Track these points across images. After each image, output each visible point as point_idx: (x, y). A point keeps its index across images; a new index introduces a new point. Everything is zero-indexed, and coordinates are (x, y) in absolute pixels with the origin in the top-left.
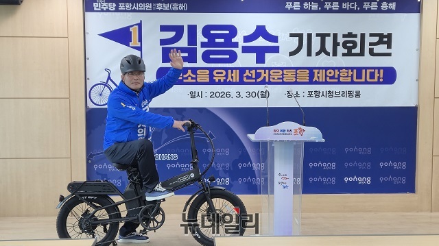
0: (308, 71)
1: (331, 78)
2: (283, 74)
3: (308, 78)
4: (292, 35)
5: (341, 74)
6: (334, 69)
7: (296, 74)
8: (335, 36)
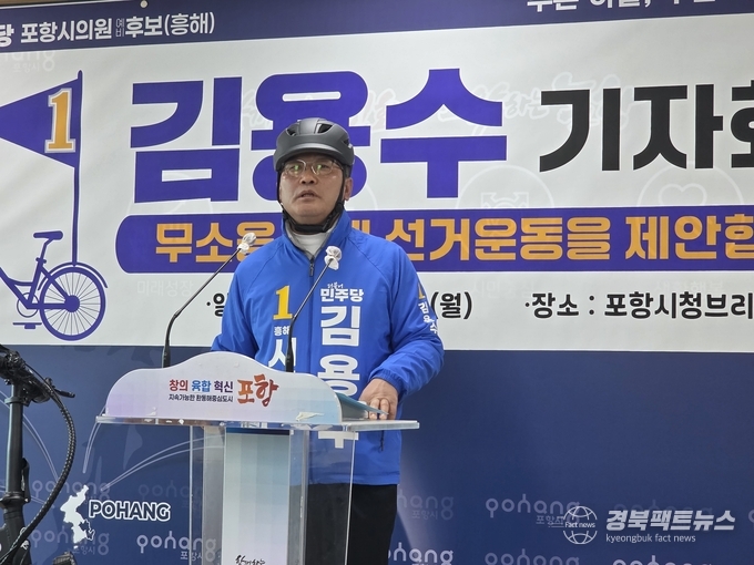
0: (606, 223)
1: (690, 246)
2: (519, 234)
3: (606, 247)
4: (550, 98)
5: (730, 233)
6: (702, 212)
7: (566, 232)
8: (705, 94)
